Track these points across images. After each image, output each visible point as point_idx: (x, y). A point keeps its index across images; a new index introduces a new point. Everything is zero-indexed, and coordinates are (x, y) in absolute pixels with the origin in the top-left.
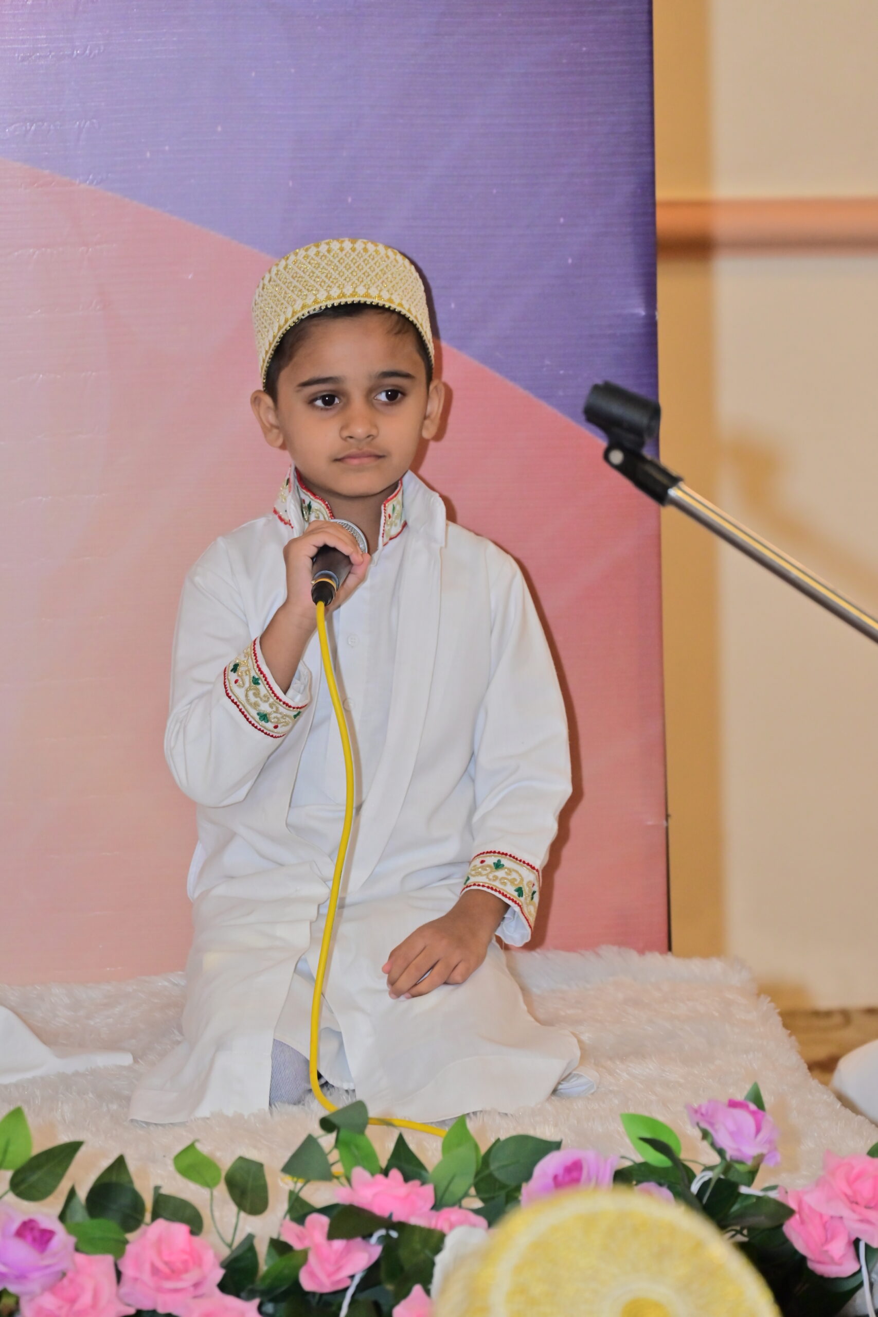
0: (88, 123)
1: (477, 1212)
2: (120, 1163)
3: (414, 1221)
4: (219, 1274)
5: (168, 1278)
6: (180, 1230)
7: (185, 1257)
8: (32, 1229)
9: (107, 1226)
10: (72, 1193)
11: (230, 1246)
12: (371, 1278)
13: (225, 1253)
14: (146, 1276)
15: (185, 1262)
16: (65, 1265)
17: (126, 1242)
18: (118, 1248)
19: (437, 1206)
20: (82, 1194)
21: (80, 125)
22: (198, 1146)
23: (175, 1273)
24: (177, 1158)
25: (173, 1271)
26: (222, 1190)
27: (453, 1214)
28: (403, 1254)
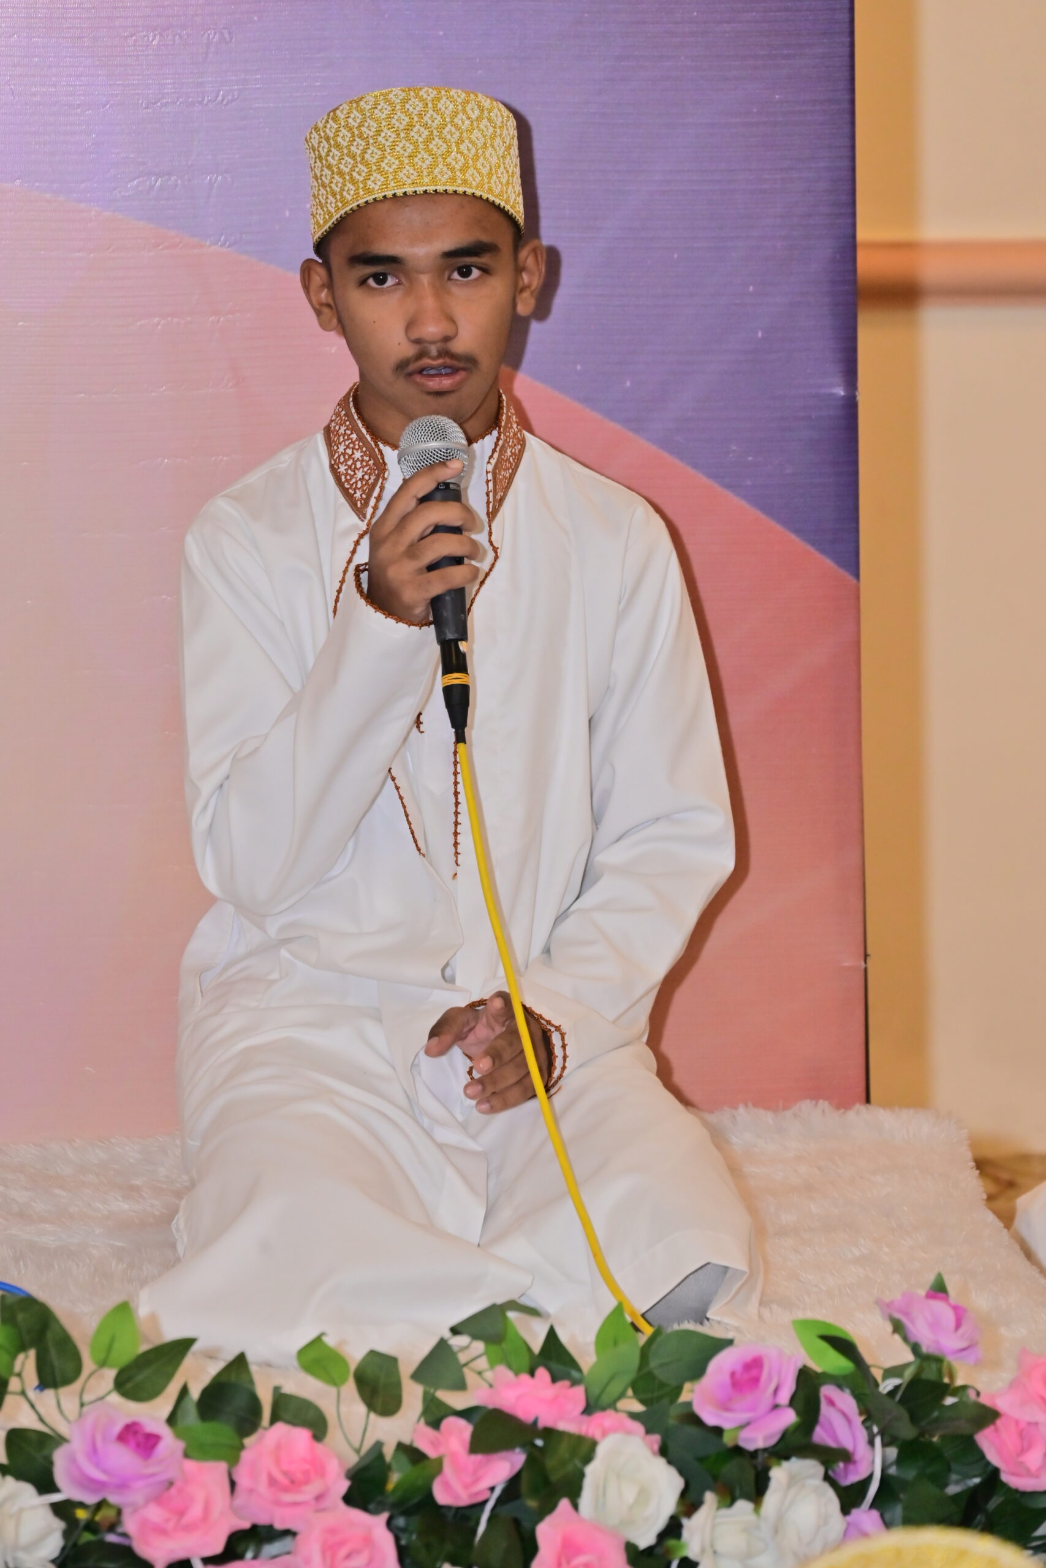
0: (220, 178)
1: (633, 1416)
2: (240, 1361)
3: (562, 1426)
4: (344, 1485)
5: (286, 1490)
6: (301, 1436)
7: (307, 1467)
8: (136, 1433)
9: (221, 1431)
10: (184, 1391)
11: (358, 1451)
12: (512, 1489)
13: (353, 1459)
14: (263, 1487)
15: (306, 1473)
16: (171, 1473)
17: (242, 1447)
18: (231, 1457)
19: (589, 1409)
20: (195, 1393)
21: (211, 179)
22: (325, 1339)
23: (294, 1484)
24: (302, 1352)
25: (293, 1482)
26: (350, 1387)
27: (607, 1418)
28: (550, 1463)
